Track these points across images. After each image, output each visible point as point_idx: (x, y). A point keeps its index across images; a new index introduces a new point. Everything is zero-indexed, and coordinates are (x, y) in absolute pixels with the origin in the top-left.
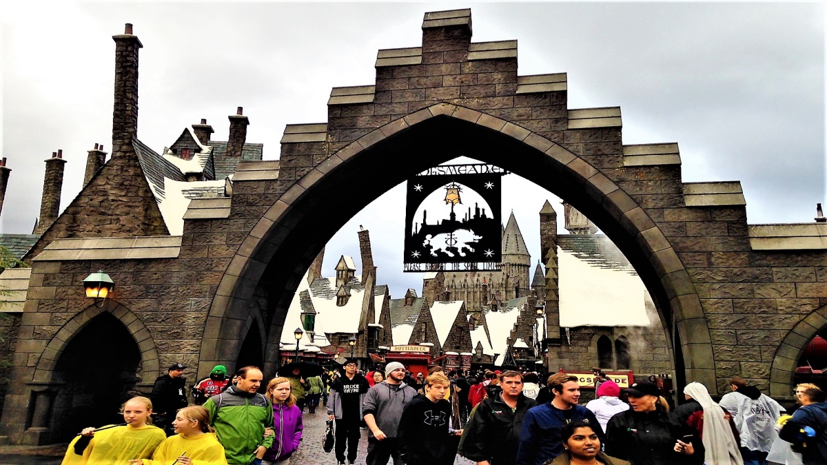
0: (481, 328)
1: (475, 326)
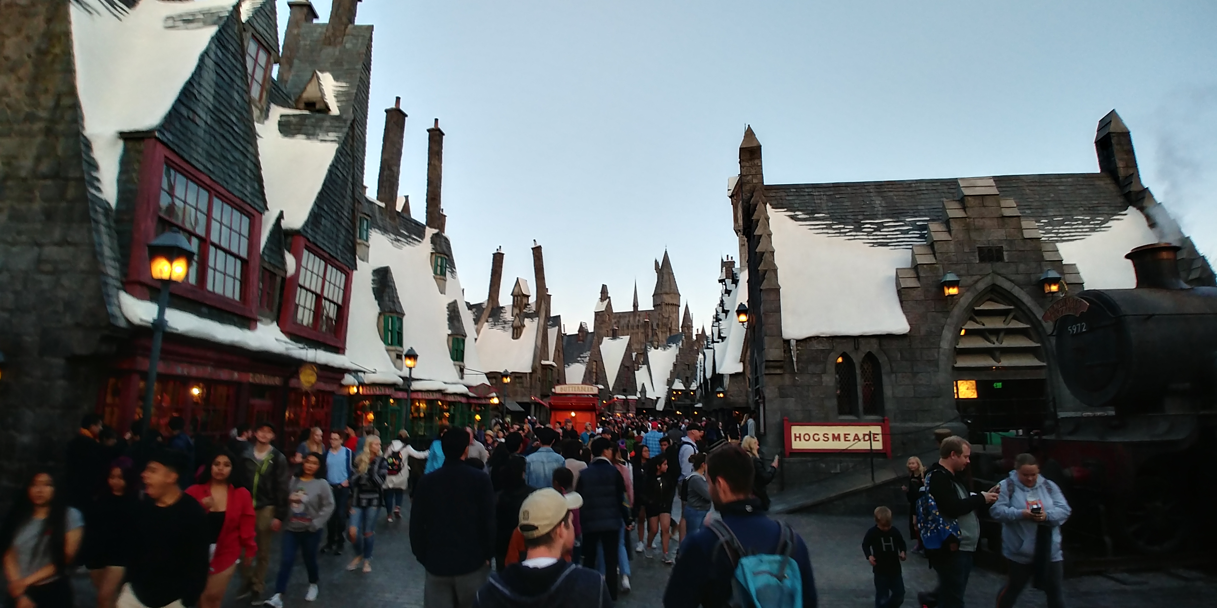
0: (644, 367)
1: (640, 366)
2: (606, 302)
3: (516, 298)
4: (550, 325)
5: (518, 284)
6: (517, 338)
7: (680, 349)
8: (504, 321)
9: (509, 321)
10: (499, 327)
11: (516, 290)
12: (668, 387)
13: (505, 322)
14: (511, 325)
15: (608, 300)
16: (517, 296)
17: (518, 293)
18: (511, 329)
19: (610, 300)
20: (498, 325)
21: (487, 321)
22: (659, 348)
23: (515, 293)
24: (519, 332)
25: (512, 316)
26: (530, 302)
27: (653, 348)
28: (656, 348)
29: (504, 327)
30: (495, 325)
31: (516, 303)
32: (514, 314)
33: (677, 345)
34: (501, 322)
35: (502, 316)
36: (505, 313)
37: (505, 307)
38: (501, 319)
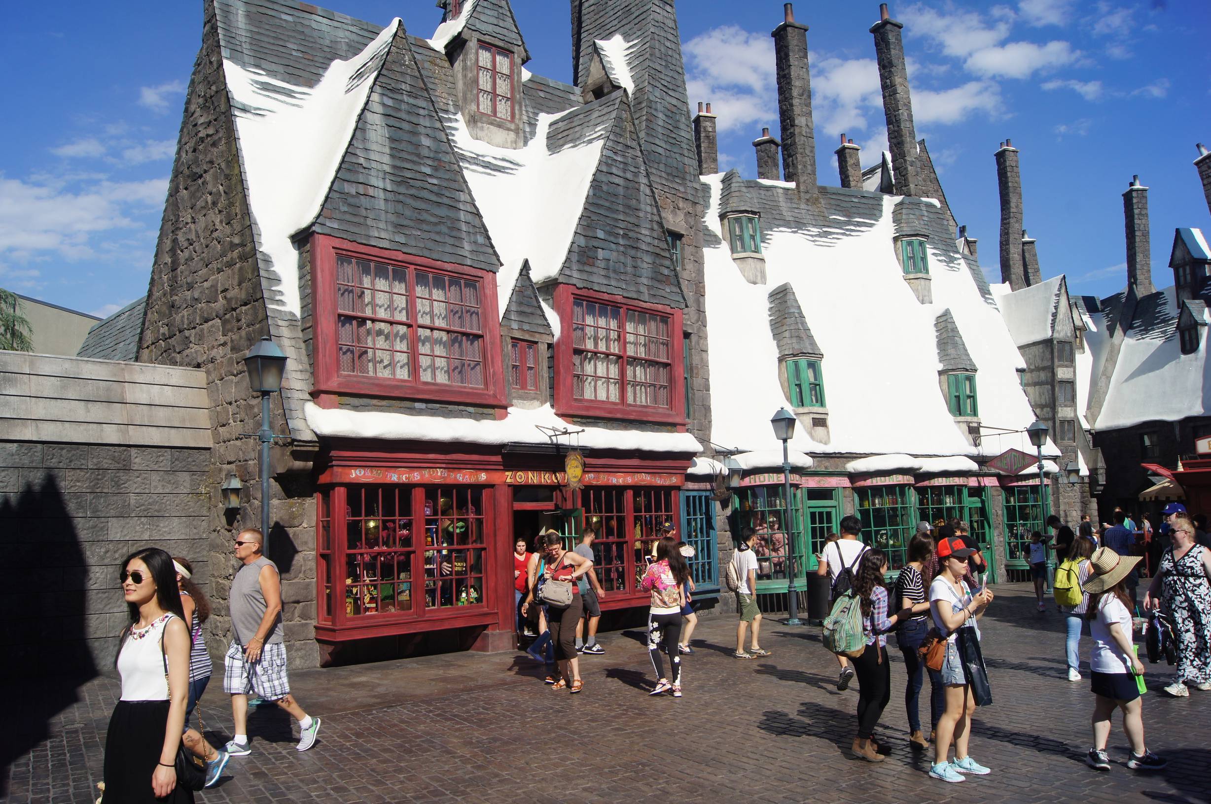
3: (1181, 270)
5: (1180, 242)
6: (1191, 351)
8: (1163, 320)
9: (1172, 318)
10: (1156, 333)
11: (1179, 254)
13: (1165, 322)
16: (1183, 266)
17: (1184, 259)
20: (1153, 329)
21: (1132, 327)
23: (1177, 261)
24: (1192, 336)
25: (1179, 307)
29: (1163, 332)
30: (1147, 331)
31: (1182, 279)
34: (1158, 323)
35: (1159, 312)
36: (1164, 304)
37: (1162, 293)
38: (1158, 318)
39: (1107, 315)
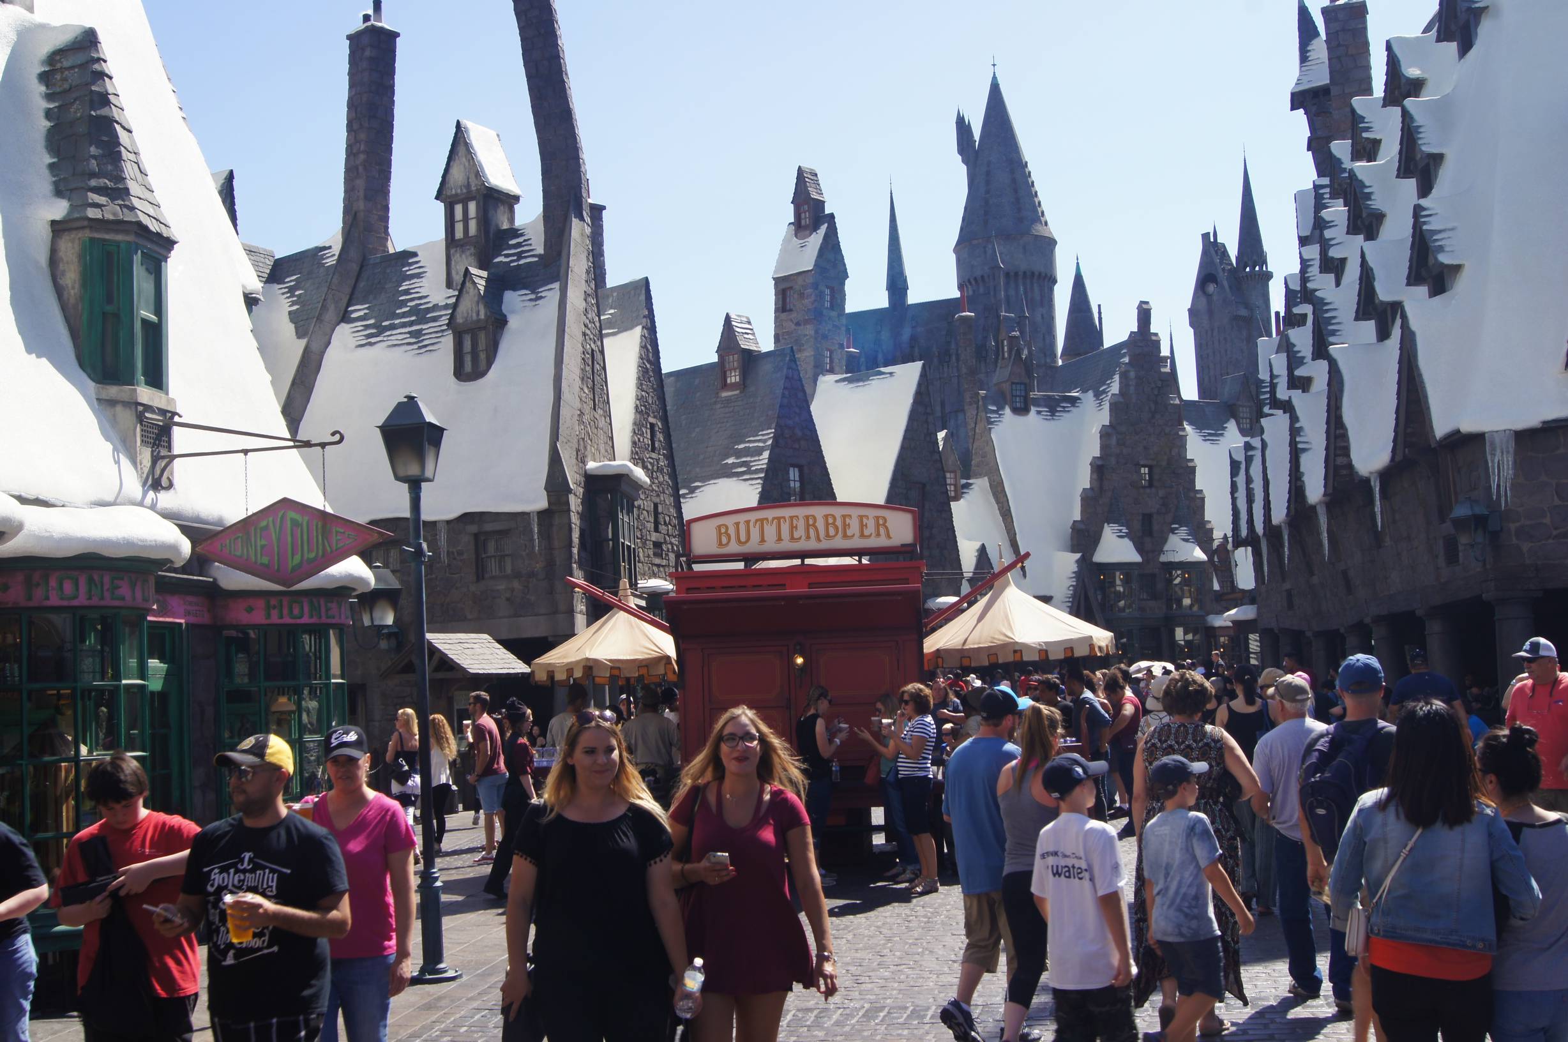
0: (980, 486)
1: (964, 481)
2: (816, 240)
3: (458, 209)
4: (610, 324)
5: (461, 150)
6: (478, 373)
7: (1114, 407)
8: (415, 311)
9: (436, 307)
10: (399, 335)
11: (457, 175)
12: (1078, 556)
13: (422, 314)
14: (444, 321)
15: (824, 228)
16: (465, 201)
17: (468, 186)
18: (448, 341)
19: (832, 233)
20: (393, 327)
21: (345, 318)
22: (1033, 409)
23: (454, 189)
24: (482, 344)
25: (449, 284)
26: (519, 222)
27: (1007, 411)
28: (1021, 410)
29: (417, 334)
30: (381, 330)
31: (459, 227)
32: (458, 278)
33: (1097, 395)
34: (404, 315)
35: (407, 292)
36: (418, 276)
37: (415, 254)
38: (403, 303)
39: (291, 290)
